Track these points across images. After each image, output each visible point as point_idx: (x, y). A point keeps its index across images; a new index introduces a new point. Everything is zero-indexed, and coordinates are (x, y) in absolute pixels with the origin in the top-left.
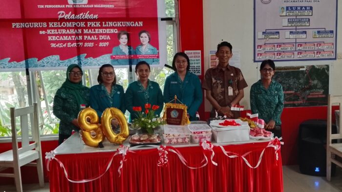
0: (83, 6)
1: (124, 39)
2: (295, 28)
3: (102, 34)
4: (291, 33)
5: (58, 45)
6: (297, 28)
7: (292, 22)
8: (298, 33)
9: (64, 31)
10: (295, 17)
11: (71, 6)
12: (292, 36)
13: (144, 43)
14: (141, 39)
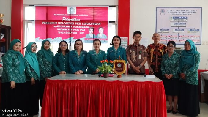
0: (74, 15)
1: (91, 31)
2: (178, 27)
3: (81, 28)
4: (176, 30)
5: (61, 33)
7: (176, 24)
8: (179, 30)
9: (64, 26)
10: (178, 22)
11: (69, 15)
12: (176, 32)
13: (100, 33)
14: (99, 31)
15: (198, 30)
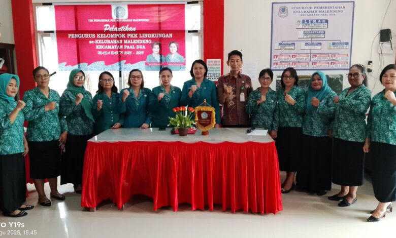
0: (124, 21)
1: (156, 48)
2: (310, 39)
3: (139, 44)
4: (306, 44)
5: (103, 53)
6: (313, 39)
7: (308, 34)
8: (313, 44)
9: (108, 42)
10: (311, 30)
11: (115, 21)
12: (306, 47)
13: (173, 52)
14: (171, 49)
15: (347, 44)
